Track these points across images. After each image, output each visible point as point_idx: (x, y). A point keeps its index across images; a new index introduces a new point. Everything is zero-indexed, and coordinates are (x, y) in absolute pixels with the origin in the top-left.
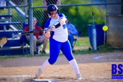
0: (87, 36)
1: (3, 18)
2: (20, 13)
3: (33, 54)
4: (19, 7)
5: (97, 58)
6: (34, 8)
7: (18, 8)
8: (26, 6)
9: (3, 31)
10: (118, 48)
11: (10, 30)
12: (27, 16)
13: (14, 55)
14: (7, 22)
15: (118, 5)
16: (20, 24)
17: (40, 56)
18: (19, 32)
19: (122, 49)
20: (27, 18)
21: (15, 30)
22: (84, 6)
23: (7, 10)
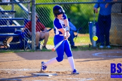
0: (88, 33)
1: (7, 14)
2: (24, 9)
3: (35, 49)
4: (23, 3)
5: (96, 54)
6: (37, 4)
7: (21, 4)
8: (30, 3)
9: (6, 26)
10: (117, 45)
11: (13, 25)
12: (30, 12)
13: (17, 49)
14: (11, 18)
15: (118, 4)
16: (23, 19)
17: (41, 51)
18: (22, 27)
19: (121, 47)
20: (30, 14)
21: (18, 25)
22: (85, 4)
23: (11, 5)
